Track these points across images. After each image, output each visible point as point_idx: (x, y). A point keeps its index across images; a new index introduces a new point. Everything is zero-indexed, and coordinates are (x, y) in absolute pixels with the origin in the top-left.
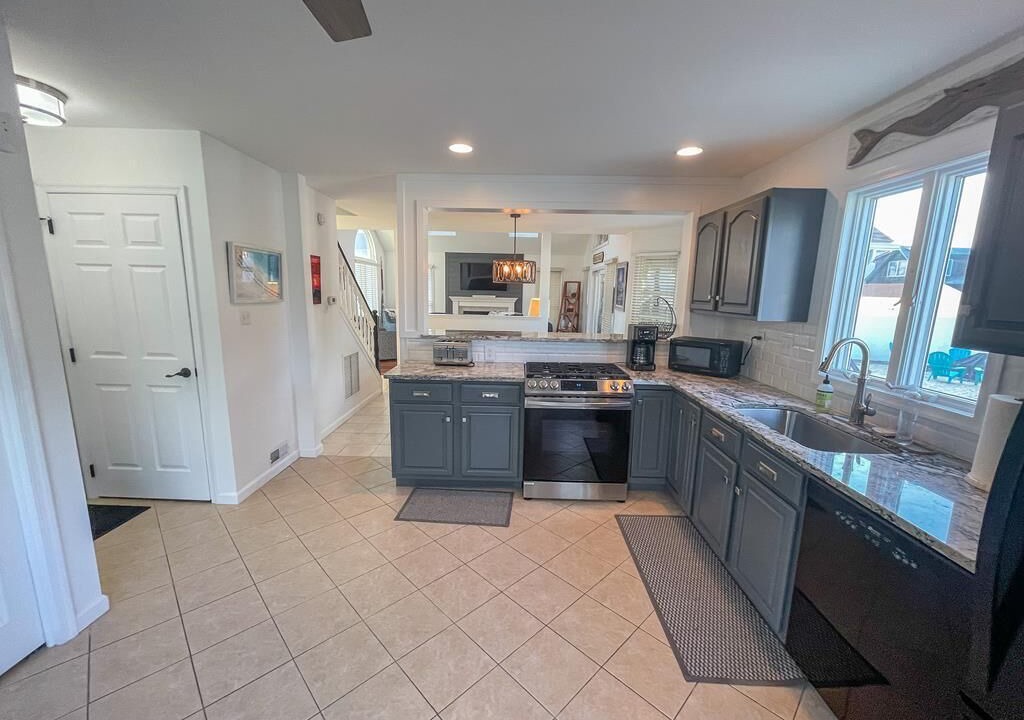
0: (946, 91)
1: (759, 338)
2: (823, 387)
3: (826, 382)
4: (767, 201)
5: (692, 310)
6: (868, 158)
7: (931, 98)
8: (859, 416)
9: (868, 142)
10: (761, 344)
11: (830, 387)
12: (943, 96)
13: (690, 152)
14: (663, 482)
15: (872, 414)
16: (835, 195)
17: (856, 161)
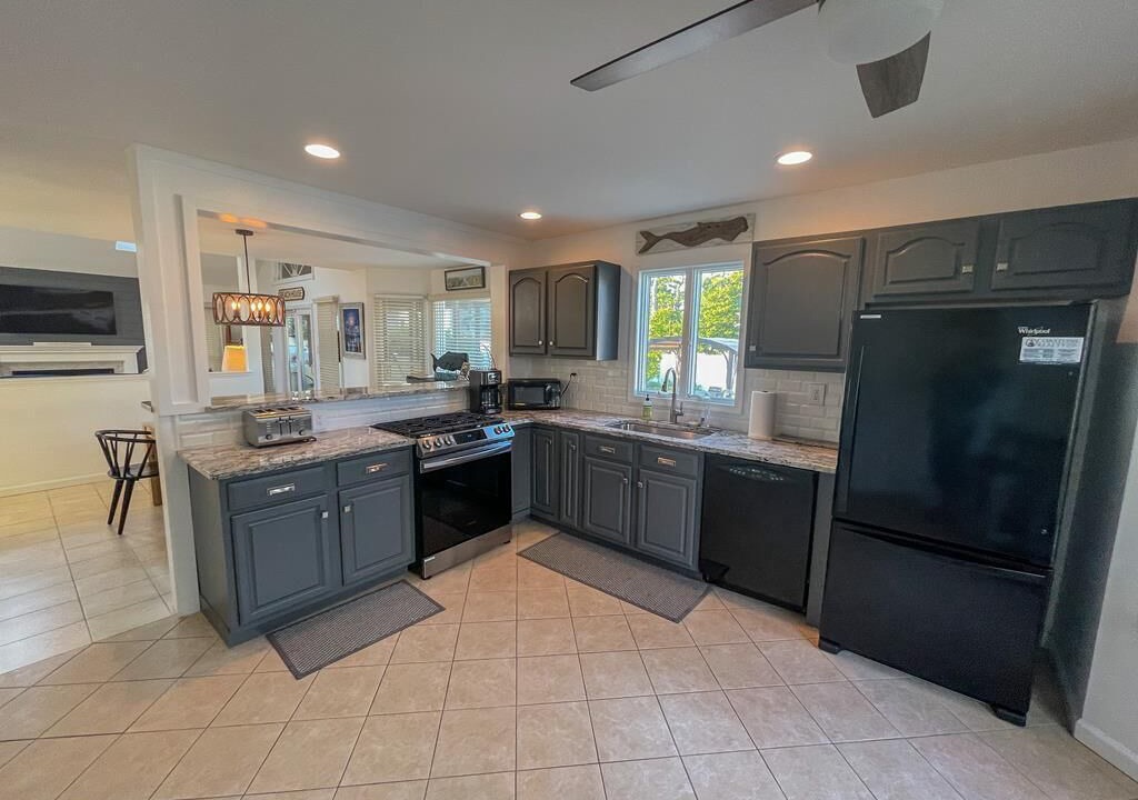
0: (699, 223)
1: (574, 374)
2: (646, 403)
3: (648, 399)
4: (596, 269)
5: (511, 355)
6: (650, 251)
7: (689, 224)
8: (675, 416)
9: (650, 241)
10: (578, 379)
11: (650, 403)
12: (696, 225)
13: (531, 216)
14: (528, 512)
15: (681, 414)
16: (628, 270)
17: (644, 250)
